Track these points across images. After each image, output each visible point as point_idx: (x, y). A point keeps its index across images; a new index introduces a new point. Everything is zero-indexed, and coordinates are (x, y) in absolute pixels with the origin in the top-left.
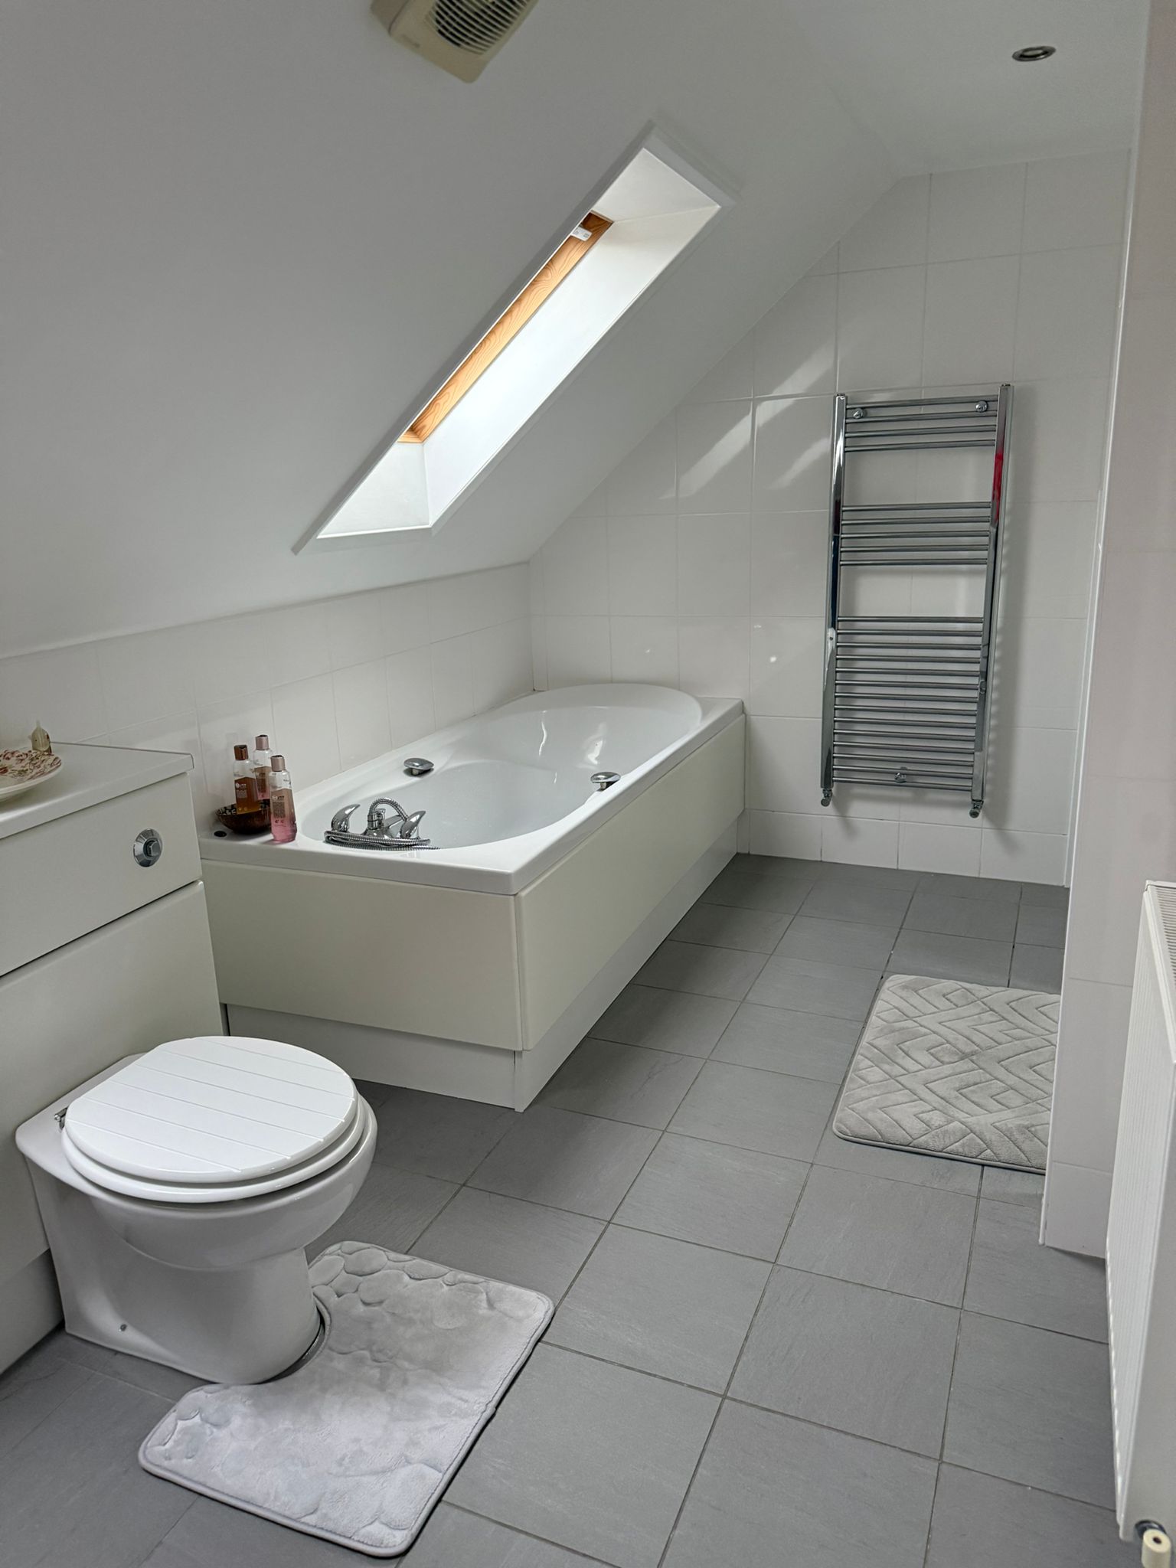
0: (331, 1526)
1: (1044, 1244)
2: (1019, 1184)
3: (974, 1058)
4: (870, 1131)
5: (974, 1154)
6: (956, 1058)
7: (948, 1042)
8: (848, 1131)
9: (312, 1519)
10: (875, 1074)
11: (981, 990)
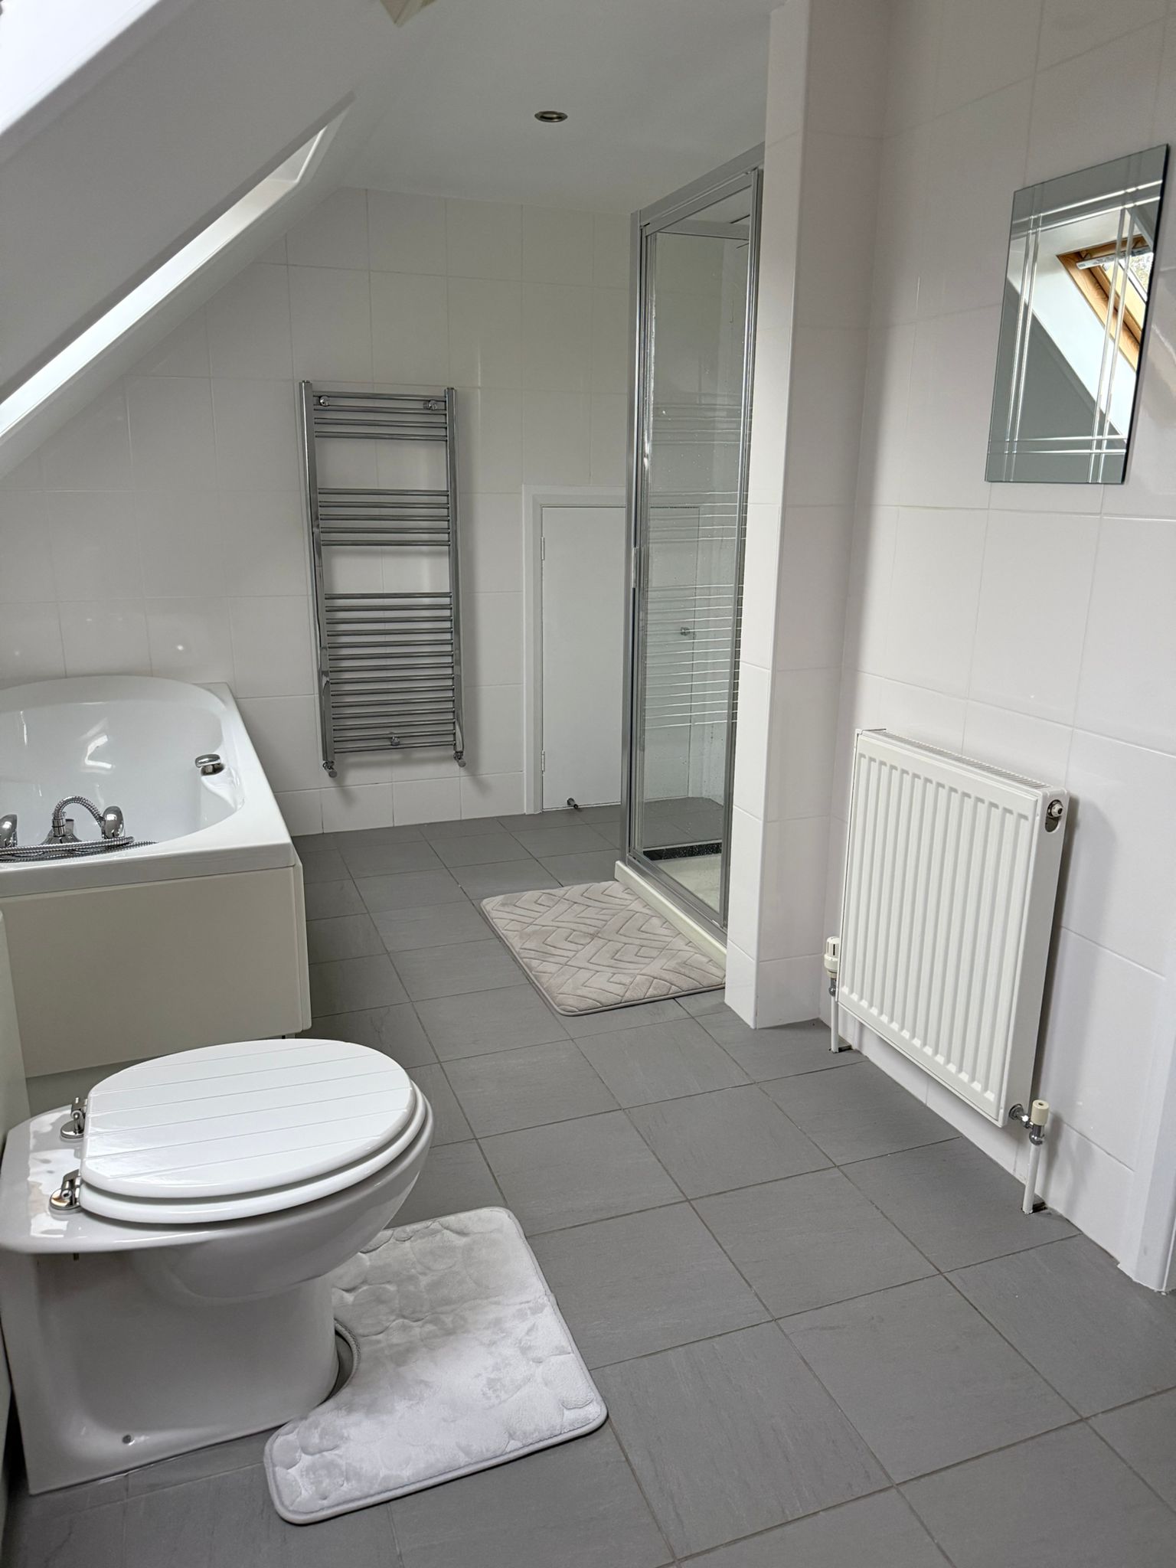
0: (536, 1436)
1: (756, 1029)
2: (707, 1001)
3: (599, 935)
4: (590, 1003)
5: (665, 993)
6: (588, 940)
7: (574, 930)
8: (575, 1009)
9: (514, 1444)
10: (551, 968)
11: (559, 892)
